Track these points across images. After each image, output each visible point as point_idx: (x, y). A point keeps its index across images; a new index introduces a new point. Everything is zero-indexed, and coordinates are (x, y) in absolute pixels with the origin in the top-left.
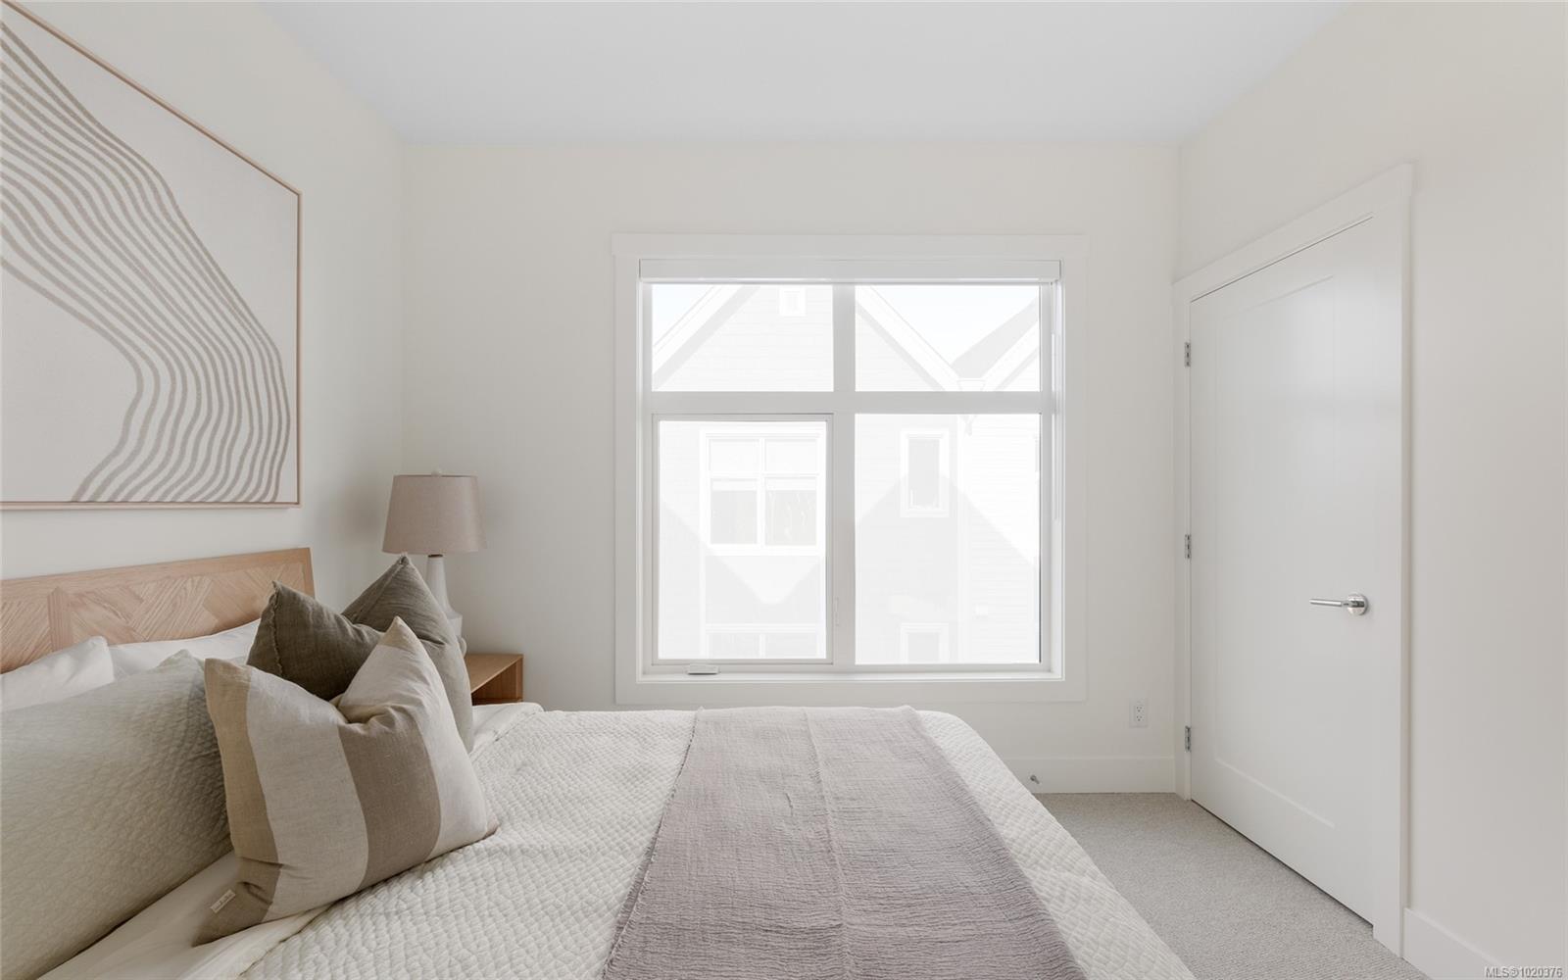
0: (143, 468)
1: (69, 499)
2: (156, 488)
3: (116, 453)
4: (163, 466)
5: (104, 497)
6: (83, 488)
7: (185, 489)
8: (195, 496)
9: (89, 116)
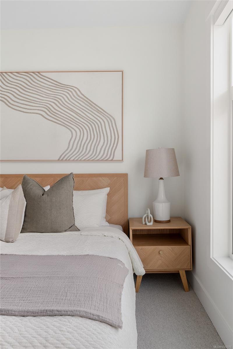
0: (73, 153)
1: (58, 159)
2: (76, 157)
3: (67, 150)
4: (78, 152)
5: (65, 159)
6: (60, 157)
7: (84, 157)
8: (86, 159)
9: (61, 84)
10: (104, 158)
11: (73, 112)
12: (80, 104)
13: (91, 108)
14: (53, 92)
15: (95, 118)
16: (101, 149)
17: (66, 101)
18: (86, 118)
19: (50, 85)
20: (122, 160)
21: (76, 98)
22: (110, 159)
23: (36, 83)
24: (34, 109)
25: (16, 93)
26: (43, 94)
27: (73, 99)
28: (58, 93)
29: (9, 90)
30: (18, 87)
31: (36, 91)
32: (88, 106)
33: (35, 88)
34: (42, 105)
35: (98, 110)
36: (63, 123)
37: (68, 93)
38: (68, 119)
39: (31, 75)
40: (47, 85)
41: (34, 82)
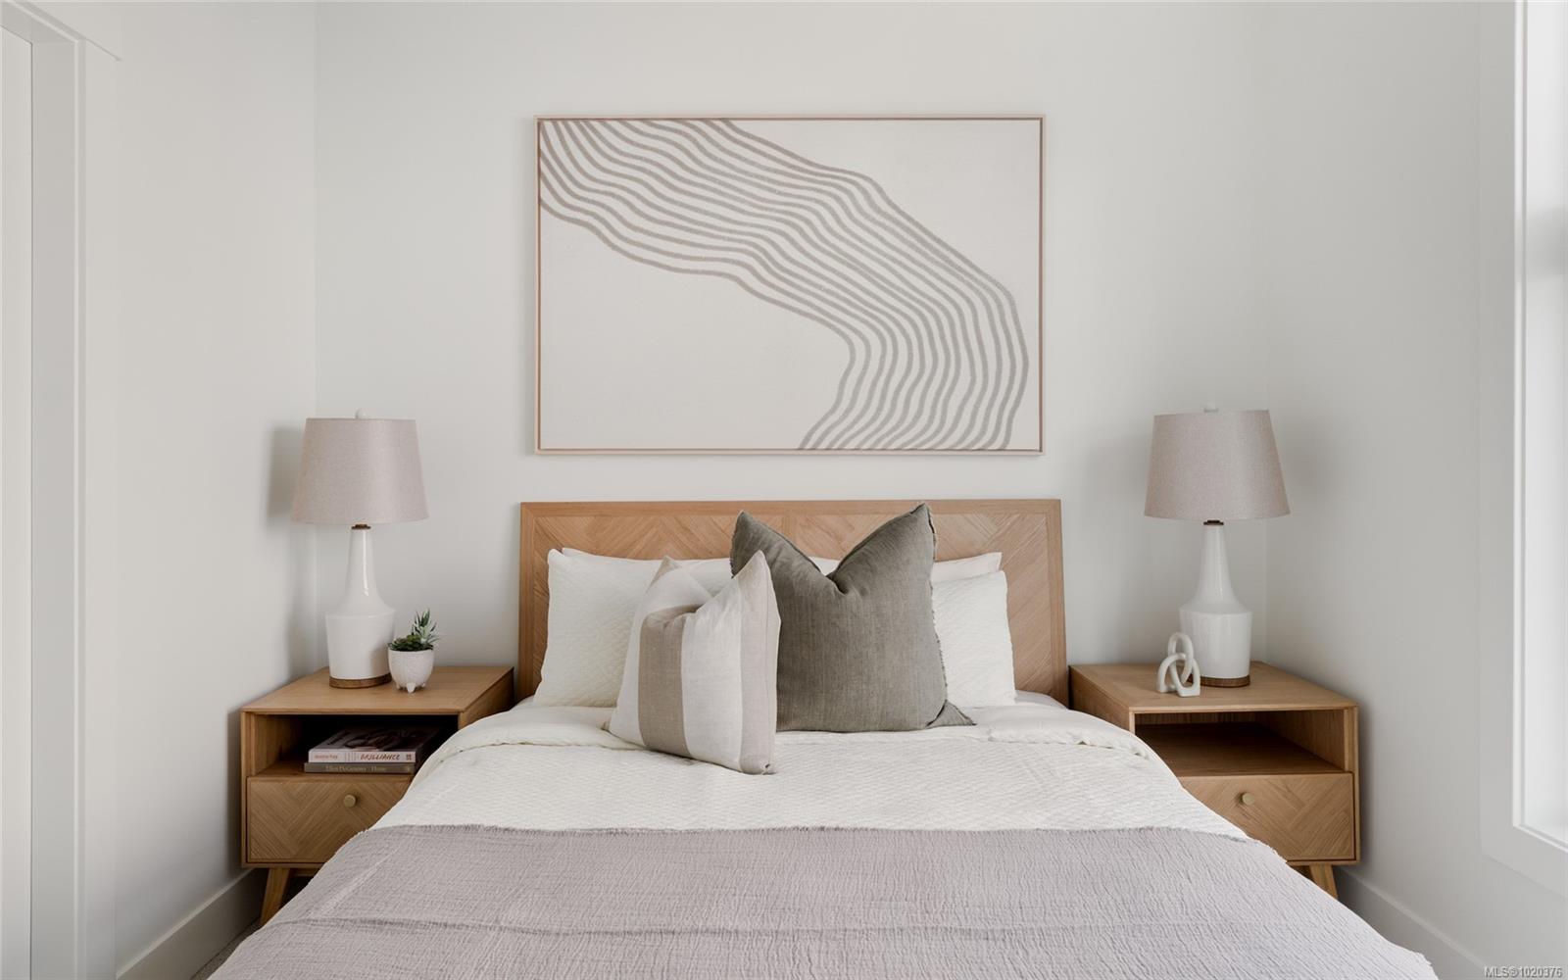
0: (855, 422)
1: (797, 447)
2: (867, 438)
3: (833, 411)
4: (874, 419)
5: (823, 445)
6: (807, 439)
7: (897, 437)
8: (906, 444)
9: (810, 163)
10: (974, 443)
11: (855, 269)
12: (882, 240)
13: (925, 255)
14: (780, 193)
15: (939, 290)
16: (961, 409)
17: (830, 230)
18: (906, 294)
19: (768, 169)
20: (1041, 450)
21: (867, 216)
22: (995, 446)
23: (715, 159)
24: (706, 259)
25: (639, 197)
26: (742, 201)
27: (855, 221)
28: (800, 197)
29: (614, 185)
30: (650, 173)
31: (714, 190)
32: (912, 246)
33: (714, 180)
34: (740, 241)
35: (951, 262)
36: (819, 309)
37: (837, 199)
38: (838, 296)
39: (699, 131)
40: (760, 166)
41: (709, 155)
